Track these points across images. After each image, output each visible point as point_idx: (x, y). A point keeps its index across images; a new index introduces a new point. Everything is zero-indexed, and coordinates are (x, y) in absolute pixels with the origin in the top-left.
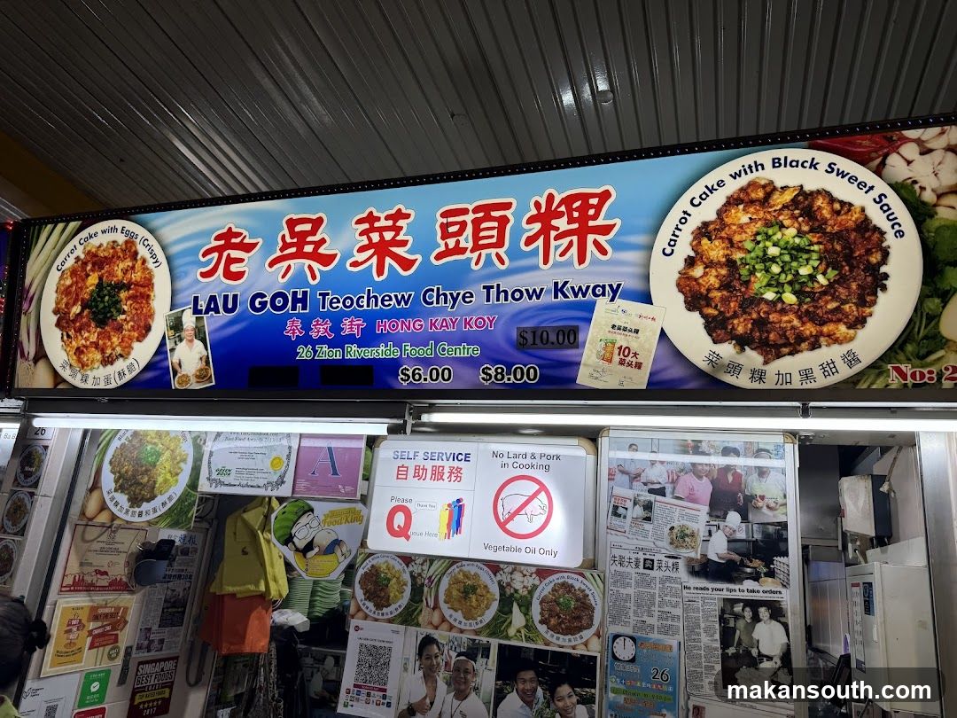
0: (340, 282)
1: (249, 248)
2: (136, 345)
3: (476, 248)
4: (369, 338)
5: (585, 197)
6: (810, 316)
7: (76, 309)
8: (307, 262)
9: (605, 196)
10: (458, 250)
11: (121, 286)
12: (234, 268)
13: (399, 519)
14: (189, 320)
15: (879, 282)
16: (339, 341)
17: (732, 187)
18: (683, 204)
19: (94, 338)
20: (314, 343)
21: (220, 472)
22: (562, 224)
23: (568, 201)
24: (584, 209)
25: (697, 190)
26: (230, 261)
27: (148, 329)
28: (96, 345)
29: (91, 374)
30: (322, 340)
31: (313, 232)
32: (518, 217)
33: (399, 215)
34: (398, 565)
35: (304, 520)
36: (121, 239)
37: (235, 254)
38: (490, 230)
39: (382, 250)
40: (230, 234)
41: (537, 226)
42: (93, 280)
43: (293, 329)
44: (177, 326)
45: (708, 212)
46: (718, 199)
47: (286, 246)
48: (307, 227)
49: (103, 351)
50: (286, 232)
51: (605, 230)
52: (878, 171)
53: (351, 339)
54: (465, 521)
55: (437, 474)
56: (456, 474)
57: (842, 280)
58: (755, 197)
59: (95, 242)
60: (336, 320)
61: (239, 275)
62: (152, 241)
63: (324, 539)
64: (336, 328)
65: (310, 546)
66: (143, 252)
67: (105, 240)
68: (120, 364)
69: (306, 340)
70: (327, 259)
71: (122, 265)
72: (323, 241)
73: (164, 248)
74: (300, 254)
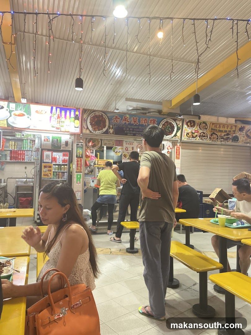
0: (130, 124)
1: (119, 119)
2: (104, 129)
3: (144, 123)
4: (133, 131)
5: (154, 120)
6: (169, 133)
7: (94, 123)
8: (126, 122)
9: (156, 120)
10: (143, 123)
11: (101, 121)
12: (117, 121)
13: (127, 149)
14: (111, 126)
15: (174, 131)
16: (130, 131)
17: (166, 121)
18: (162, 122)
19: (97, 127)
20: (127, 131)
21: (105, 143)
22: (152, 122)
23: (153, 120)
24: (154, 121)
25: (163, 121)
26: (117, 120)
27: (105, 127)
28: (97, 128)
29: (96, 132)
30: (128, 130)
31: (127, 118)
32: (148, 120)
33: (137, 118)
34: (127, 154)
35: (116, 149)
36: (101, 114)
37: (117, 119)
38: (146, 121)
39: (135, 122)
40: (116, 117)
41: (150, 122)
42: (96, 119)
43: (125, 129)
44: (109, 127)
45: (163, 123)
46: (164, 122)
47: (124, 119)
48: (126, 118)
49: (98, 129)
50: (124, 118)
51: (156, 123)
52: (175, 122)
53: (131, 131)
54: (134, 149)
55: (130, 144)
56: (132, 144)
57: (171, 130)
58: (167, 122)
59: (96, 114)
60: (129, 128)
61: (118, 122)
62: (105, 116)
63: (118, 151)
64: (129, 129)
65: (117, 152)
66: (104, 117)
67: (98, 114)
68: (101, 131)
69: (126, 130)
70: (129, 122)
71: (101, 118)
72: (128, 120)
73: (108, 117)
74: (125, 121)
